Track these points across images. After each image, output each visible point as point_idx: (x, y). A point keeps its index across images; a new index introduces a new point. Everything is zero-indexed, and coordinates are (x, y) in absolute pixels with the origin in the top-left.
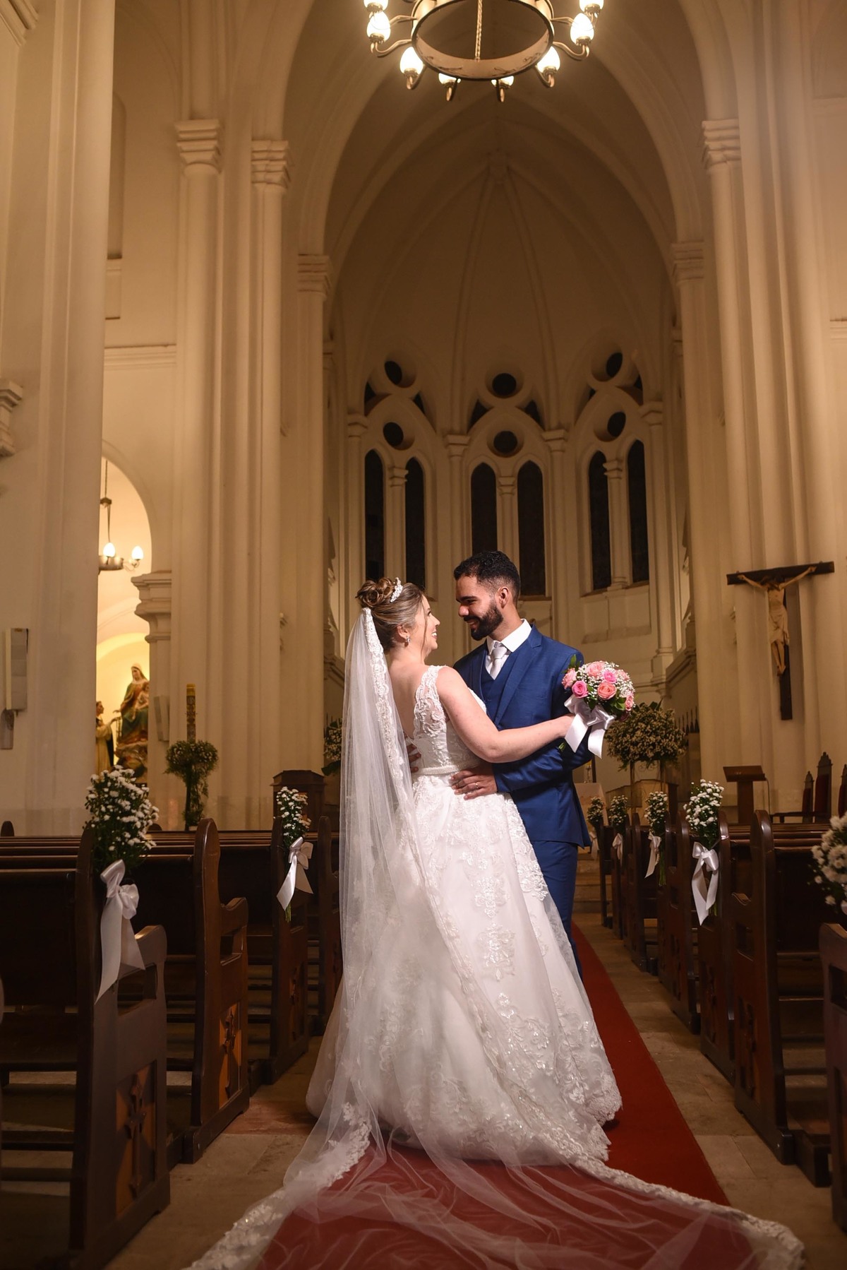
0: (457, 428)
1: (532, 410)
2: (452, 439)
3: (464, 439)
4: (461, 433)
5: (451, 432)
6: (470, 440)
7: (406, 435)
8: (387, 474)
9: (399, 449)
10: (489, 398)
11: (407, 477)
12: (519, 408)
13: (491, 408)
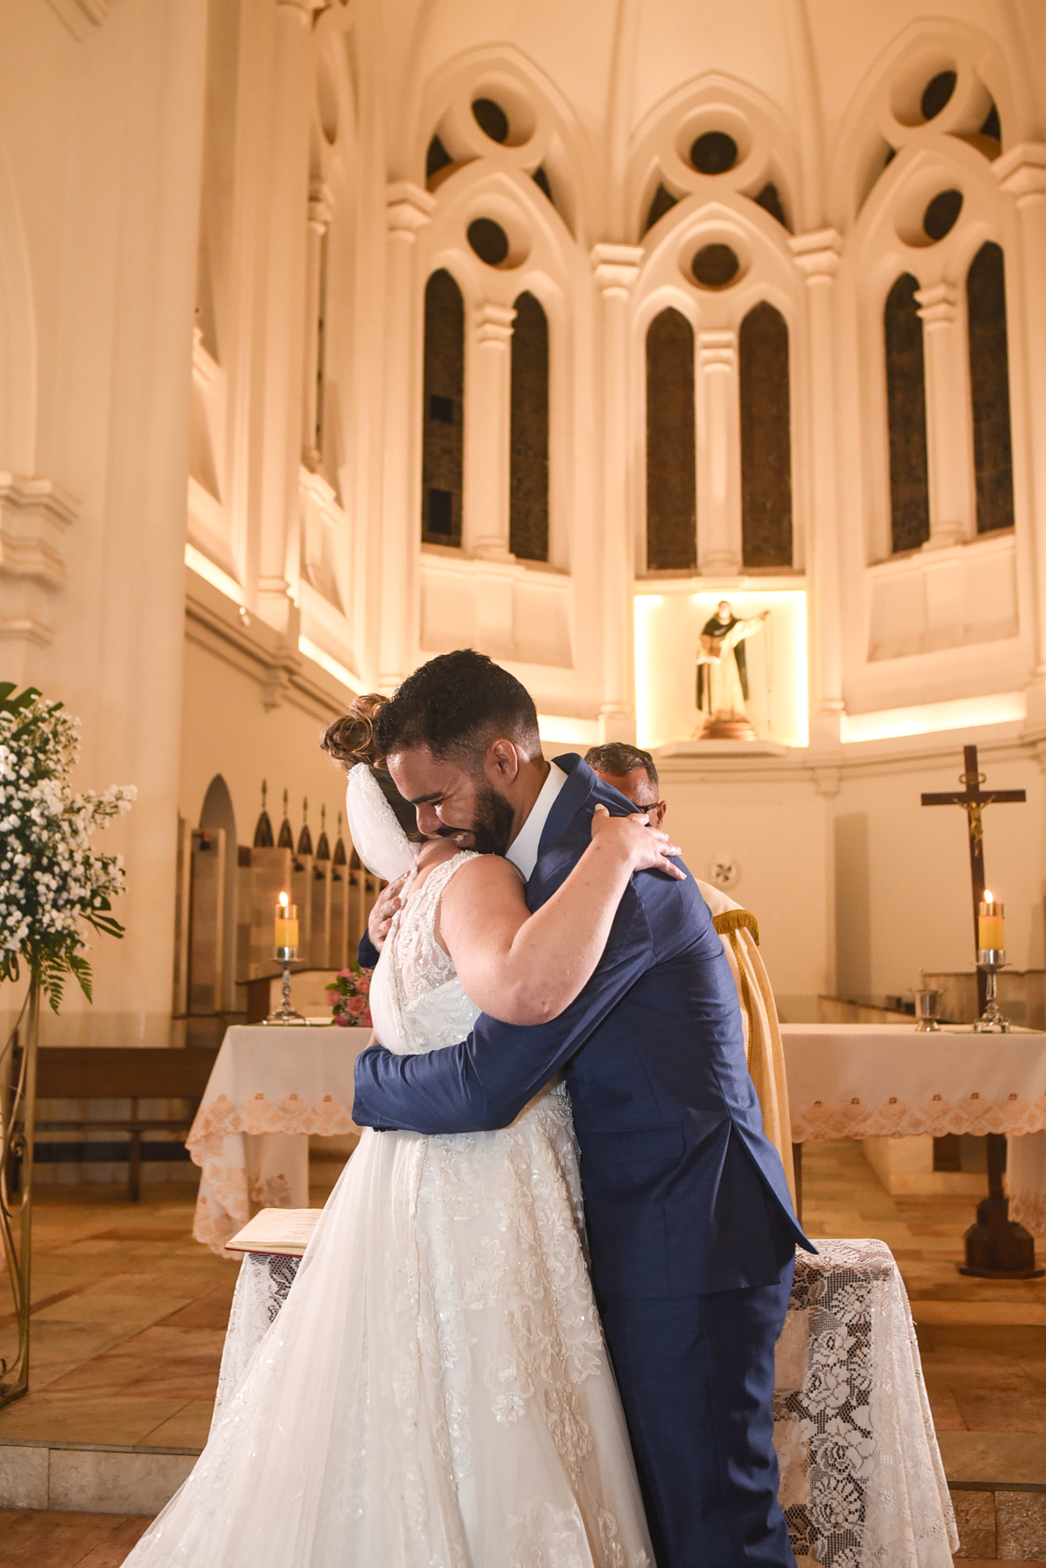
0: (618, 231)
1: (770, 199)
2: (604, 250)
3: (635, 253)
4: (626, 242)
5: (607, 239)
6: (645, 258)
7: (514, 245)
8: (472, 316)
9: (500, 268)
10: (682, 177)
11: (515, 324)
12: (745, 194)
13: (686, 195)
